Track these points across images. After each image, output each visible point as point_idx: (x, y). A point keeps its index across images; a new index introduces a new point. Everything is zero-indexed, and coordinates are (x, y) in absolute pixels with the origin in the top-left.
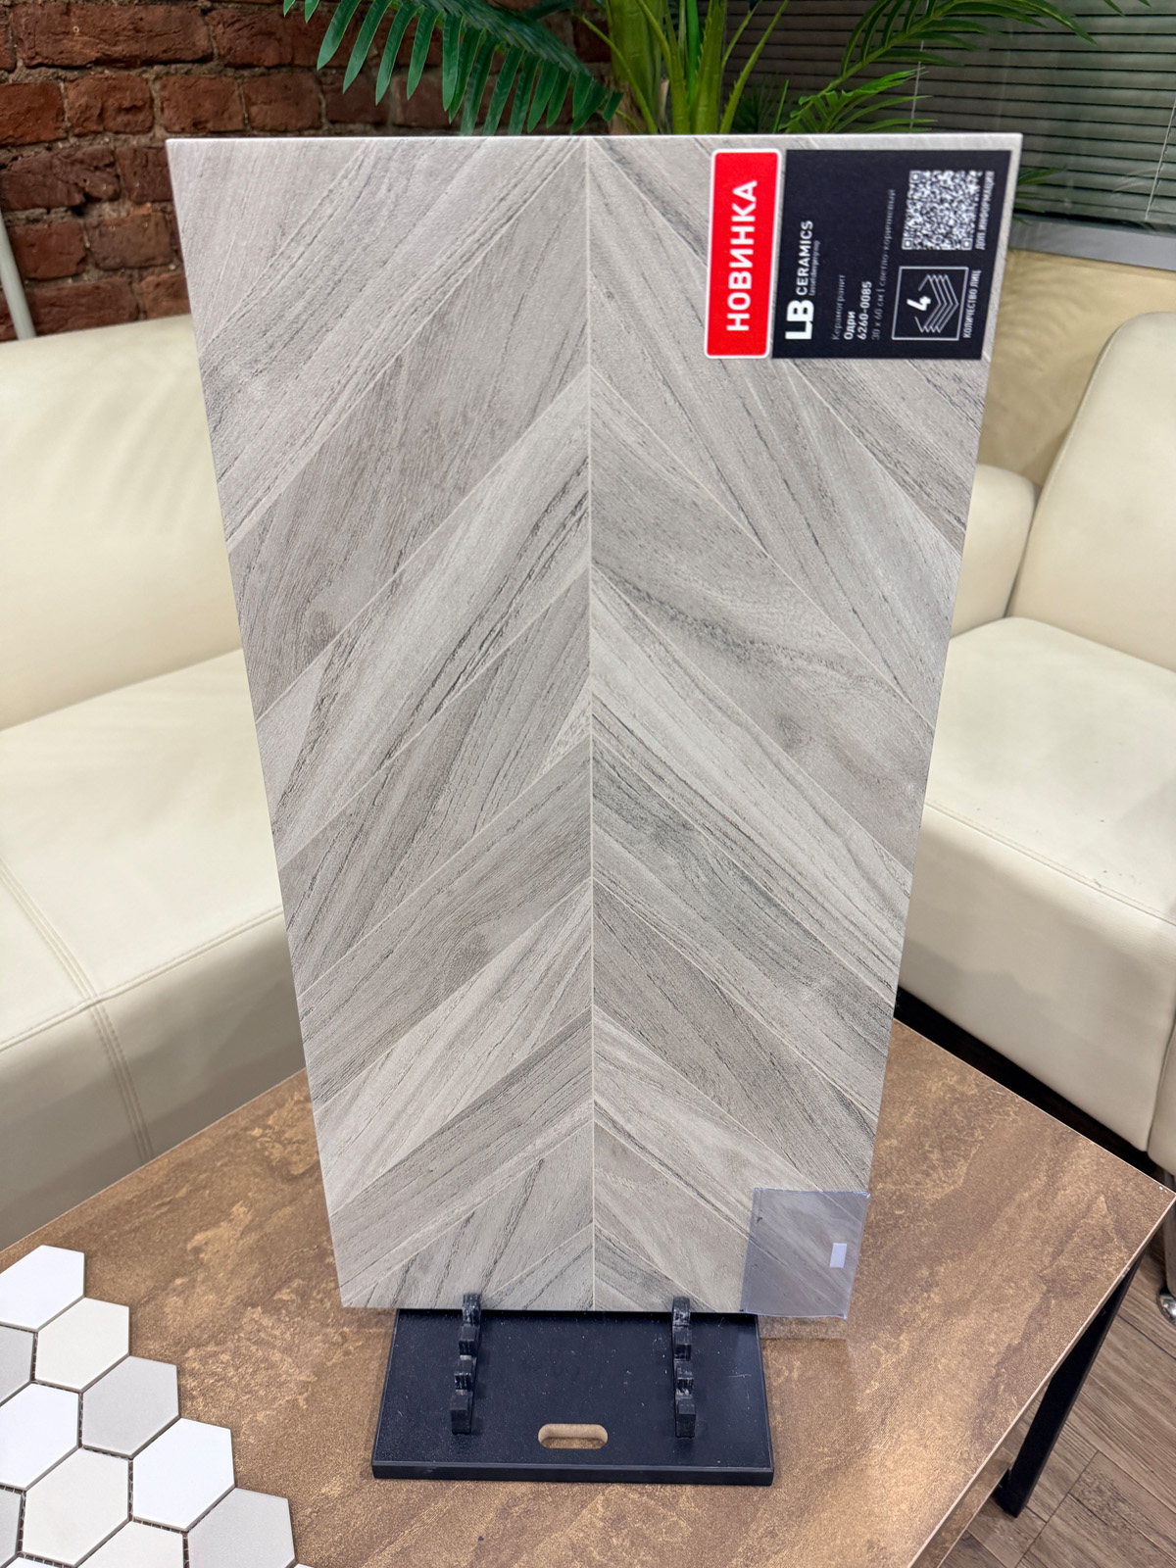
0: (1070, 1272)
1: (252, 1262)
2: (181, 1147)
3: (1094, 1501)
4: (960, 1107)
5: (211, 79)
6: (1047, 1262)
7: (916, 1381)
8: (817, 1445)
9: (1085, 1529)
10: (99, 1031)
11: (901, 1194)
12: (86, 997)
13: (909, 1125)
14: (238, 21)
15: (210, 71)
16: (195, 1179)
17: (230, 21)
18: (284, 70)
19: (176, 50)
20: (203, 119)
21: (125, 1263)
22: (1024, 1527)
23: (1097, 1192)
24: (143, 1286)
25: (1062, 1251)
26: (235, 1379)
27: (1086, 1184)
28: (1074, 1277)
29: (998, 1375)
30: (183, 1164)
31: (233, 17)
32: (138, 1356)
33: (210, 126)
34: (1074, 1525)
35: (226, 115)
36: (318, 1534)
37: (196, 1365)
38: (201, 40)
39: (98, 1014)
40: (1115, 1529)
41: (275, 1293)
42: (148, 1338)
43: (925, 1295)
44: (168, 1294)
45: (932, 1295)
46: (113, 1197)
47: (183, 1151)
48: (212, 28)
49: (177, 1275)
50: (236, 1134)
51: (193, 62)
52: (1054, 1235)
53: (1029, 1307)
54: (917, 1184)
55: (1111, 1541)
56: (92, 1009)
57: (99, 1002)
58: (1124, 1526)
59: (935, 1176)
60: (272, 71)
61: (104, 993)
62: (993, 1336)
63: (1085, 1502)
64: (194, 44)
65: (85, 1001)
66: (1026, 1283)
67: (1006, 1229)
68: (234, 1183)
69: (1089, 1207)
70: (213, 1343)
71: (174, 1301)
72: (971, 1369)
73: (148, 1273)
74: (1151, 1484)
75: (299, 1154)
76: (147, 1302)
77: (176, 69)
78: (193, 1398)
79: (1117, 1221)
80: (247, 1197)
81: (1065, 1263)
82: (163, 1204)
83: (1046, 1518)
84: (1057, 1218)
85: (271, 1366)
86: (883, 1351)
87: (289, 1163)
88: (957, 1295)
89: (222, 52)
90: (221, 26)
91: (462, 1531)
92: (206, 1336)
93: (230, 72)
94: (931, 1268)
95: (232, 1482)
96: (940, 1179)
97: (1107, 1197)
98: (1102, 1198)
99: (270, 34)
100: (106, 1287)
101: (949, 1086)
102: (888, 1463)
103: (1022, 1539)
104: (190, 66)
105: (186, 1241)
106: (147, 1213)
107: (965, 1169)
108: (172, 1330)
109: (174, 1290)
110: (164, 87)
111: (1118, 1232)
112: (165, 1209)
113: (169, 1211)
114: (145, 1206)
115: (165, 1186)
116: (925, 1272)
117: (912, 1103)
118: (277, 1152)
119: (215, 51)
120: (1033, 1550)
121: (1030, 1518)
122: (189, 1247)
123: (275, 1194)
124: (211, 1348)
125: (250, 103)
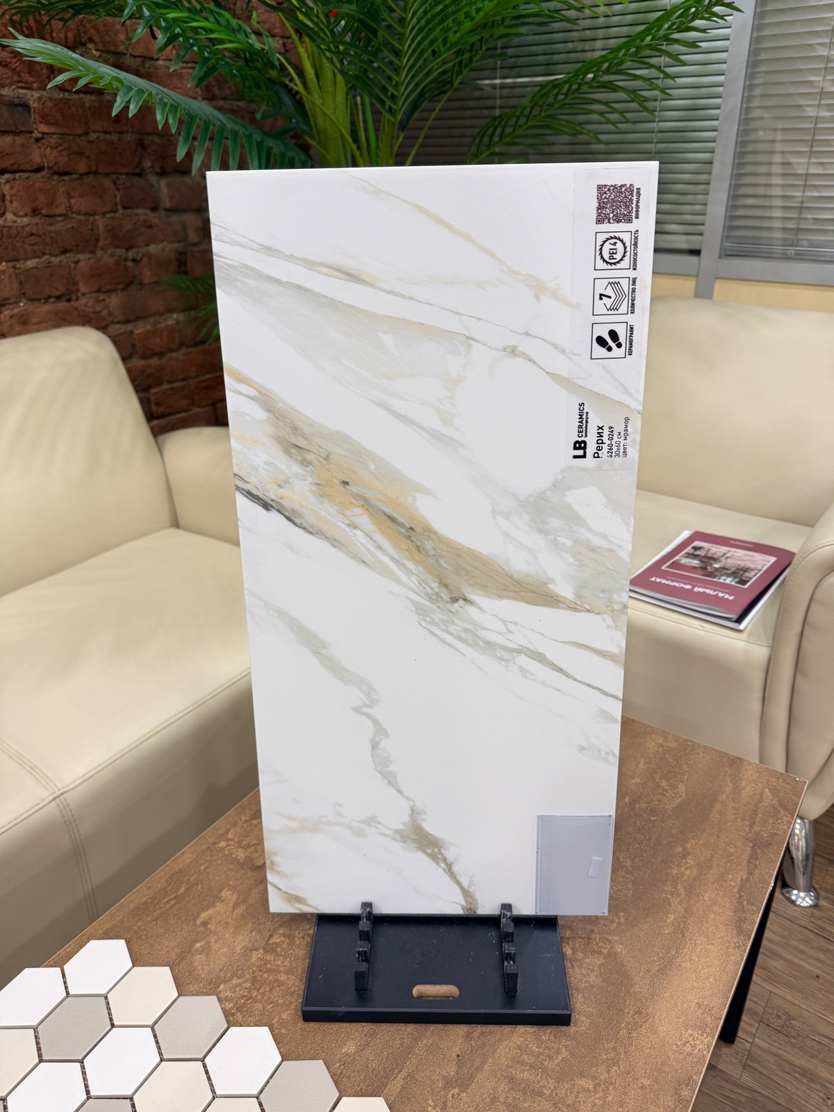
0: (762, 833)
1: (246, 924)
2: (171, 862)
3: (776, 1023)
4: (669, 754)
5: (44, 182)
6: (747, 830)
7: (695, 909)
8: (649, 957)
9: (775, 1041)
10: (64, 816)
11: (651, 809)
12: (52, 792)
13: (643, 769)
14: (60, 145)
15: (43, 177)
16: (188, 880)
17: (55, 146)
18: (91, 176)
19: (20, 164)
20: (40, 207)
21: (155, 941)
22: (740, 1050)
23: (763, 788)
24: (173, 953)
25: (754, 823)
26: (259, 997)
27: (756, 784)
28: (766, 835)
29: (741, 896)
30: (177, 873)
31: (56, 143)
32: (185, 995)
33: (44, 212)
34: (768, 1041)
35: (54, 205)
36: (348, 1077)
37: (229, 994)
38: (36, 156)
39: (62, 803)
40: (794, 1037)
41: (269, 939)
42: (188, 984)
43: (684, 861)
44: (192, 955)
45: (688, 861)
46: (132, 902)
47: (174, 864)
48: (42, 150)
49: (196, 941)
50: (208, 848)
51: (31, 171)
52: (747, 815)
53: (745, 856)
54: (659, 801)
55: (793, 1045)
56: (58, 800)
57: (62, 794)
58: (798, 1035)
59: (668, 795)
60: (85, 177)
61: (64, 788)
62: (731, 876)
63: (771, 1025)
64: (31, 161)
65: (52, 794)
66: (739, 844)
67: (719, 817)
68: (217, 878)
69: (761, 796)
70: (235, 978)
71: (198, 959)
72: (724, 896)
73: (174, 944)
74: (807, 1005)
75: (257, 852)
76: (180, 962)
77: (20, 176)
78: (233, 1014)
79: (779, 801)
80: (230, 885)
81: (758, 829)
82: (170, 900)
83: (751, 1040)
84: (745, 806)
85: (281, 984)
86: (669, 896)
87: (252, 859)
88: (702, 858)
89: (50, 165)
90: (49, 149)
91: (445, 1054)
92: (229, 975)
93: (56, 177)
94: (682, 846)
95: (280, 1059)
96: (671, 796)
97: (769, 789)
98: (767, 790)
99: (81, 154)
100: (146, 959)
101: (660, 744)
102: (693, 958)
103: (740, 1057)
104: (28, 174)
105: (195, 920)
106: (161, 908)
107: (684, 788)
108: (203, 976)
109: (197, 951)
110: (12, 188)
111: (781, 806)
112: (173, 902)
113: (175, 904)
114: (158, 903)
115: (169, 888)
116: (680, 849)
117: (641, 757)
118: (241, 854)
119: (46, 164)
120: (748, 1062)
121: (741, 1043)
122: (198, 922)
123: (249, 879)
124: (235, 981)
125: (69, 197)
